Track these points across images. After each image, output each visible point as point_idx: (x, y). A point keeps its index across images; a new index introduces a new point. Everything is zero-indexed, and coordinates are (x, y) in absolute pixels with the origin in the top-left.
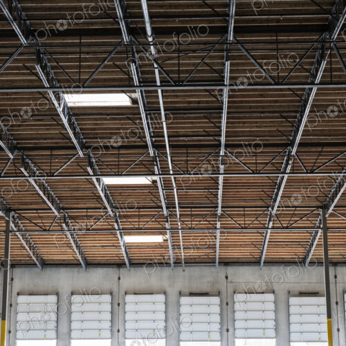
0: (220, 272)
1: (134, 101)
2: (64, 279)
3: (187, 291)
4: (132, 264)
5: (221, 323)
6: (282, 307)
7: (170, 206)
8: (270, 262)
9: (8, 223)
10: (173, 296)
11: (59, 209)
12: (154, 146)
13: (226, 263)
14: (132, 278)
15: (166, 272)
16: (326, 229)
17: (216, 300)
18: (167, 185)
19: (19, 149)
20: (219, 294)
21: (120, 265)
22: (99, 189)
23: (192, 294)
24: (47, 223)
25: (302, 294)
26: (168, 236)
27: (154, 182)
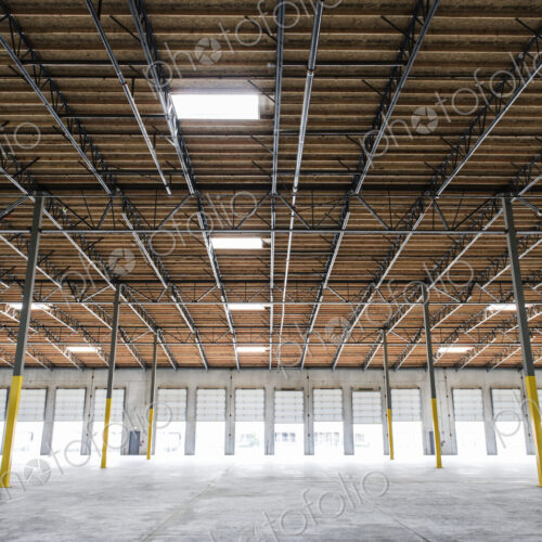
0: (303, 373)
1: (266, 245)
2: (192, 378)
3: (280, 387)
4: (241, 367)
5: (304, 411)
6: (347, 398)
7: (276, 326)
8: (340, 367)
9: (155, 337)
10: (270, 390)
11: (194, 327)
12: (275, 282)
13: (308, 367)
14: (241, 378)
15: (265, 373)
16: (385, 343)
17: (301, 394)
18: (277, 311)
19: (172, 282)
20: (303, 389)
21: (232, 368)
22: (227, 312)
23: (283, 389)
24: (184, 338)
25: (361, 390)
26: (270, 348)
27: (268, 308)
